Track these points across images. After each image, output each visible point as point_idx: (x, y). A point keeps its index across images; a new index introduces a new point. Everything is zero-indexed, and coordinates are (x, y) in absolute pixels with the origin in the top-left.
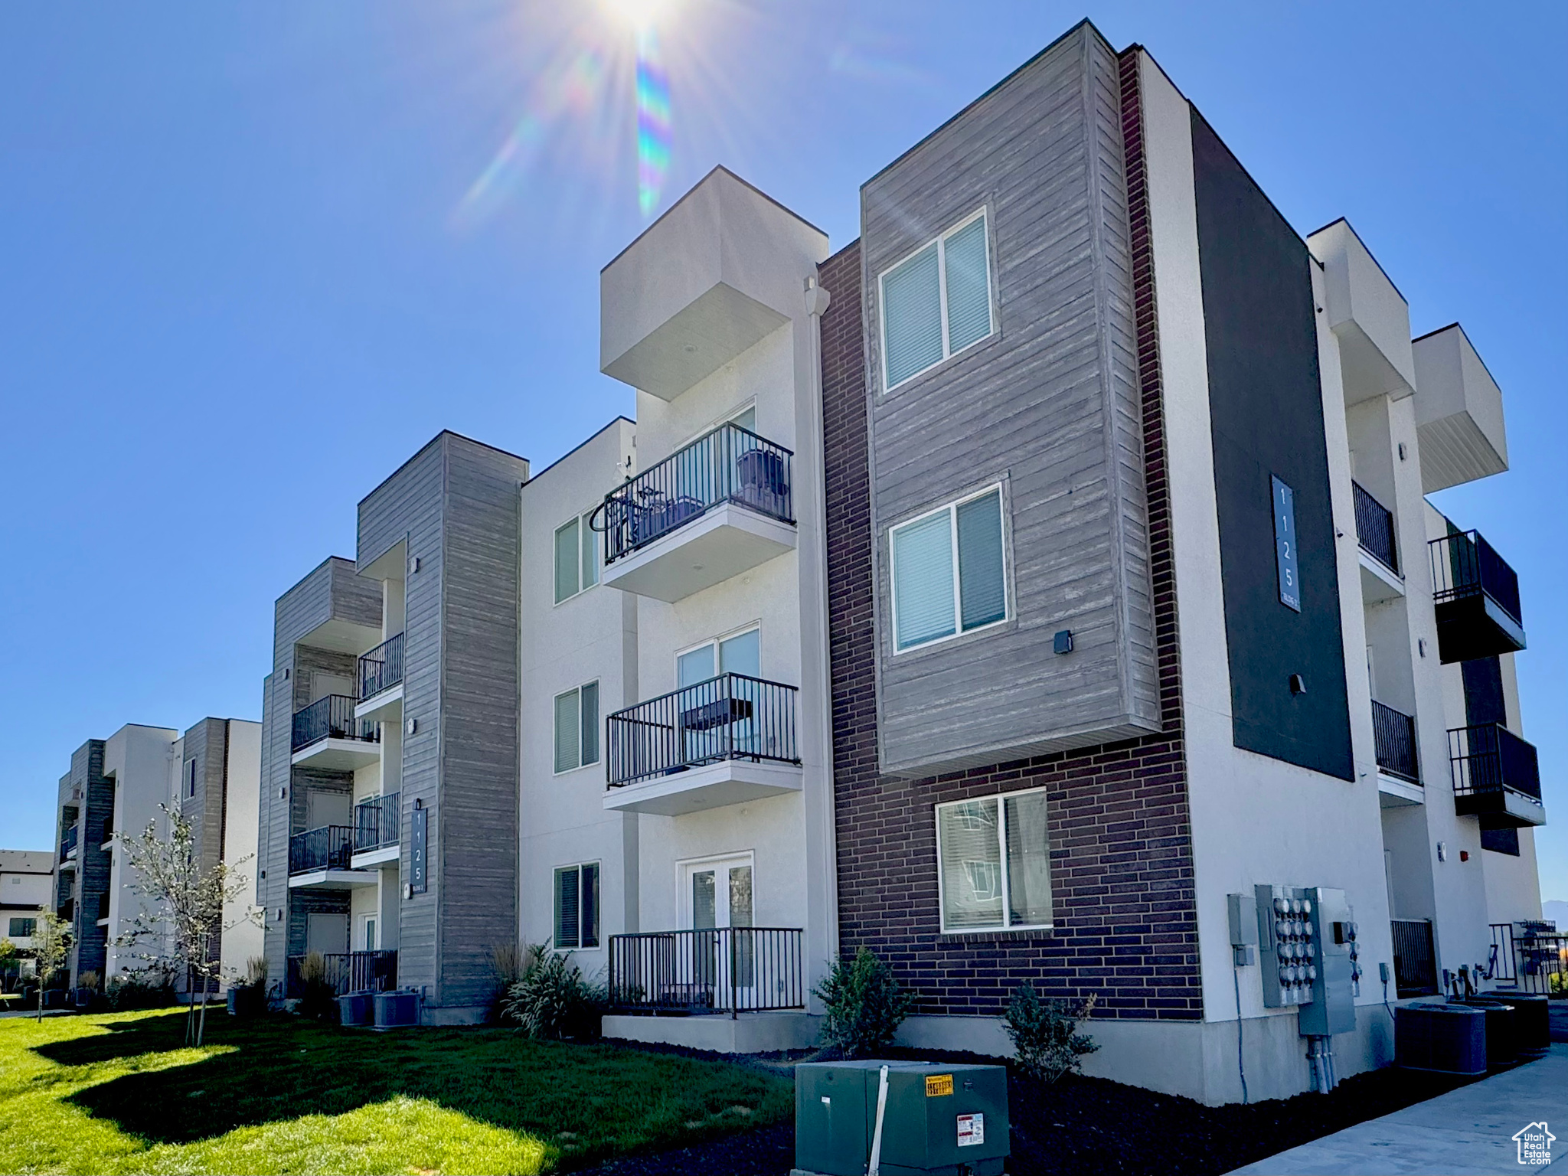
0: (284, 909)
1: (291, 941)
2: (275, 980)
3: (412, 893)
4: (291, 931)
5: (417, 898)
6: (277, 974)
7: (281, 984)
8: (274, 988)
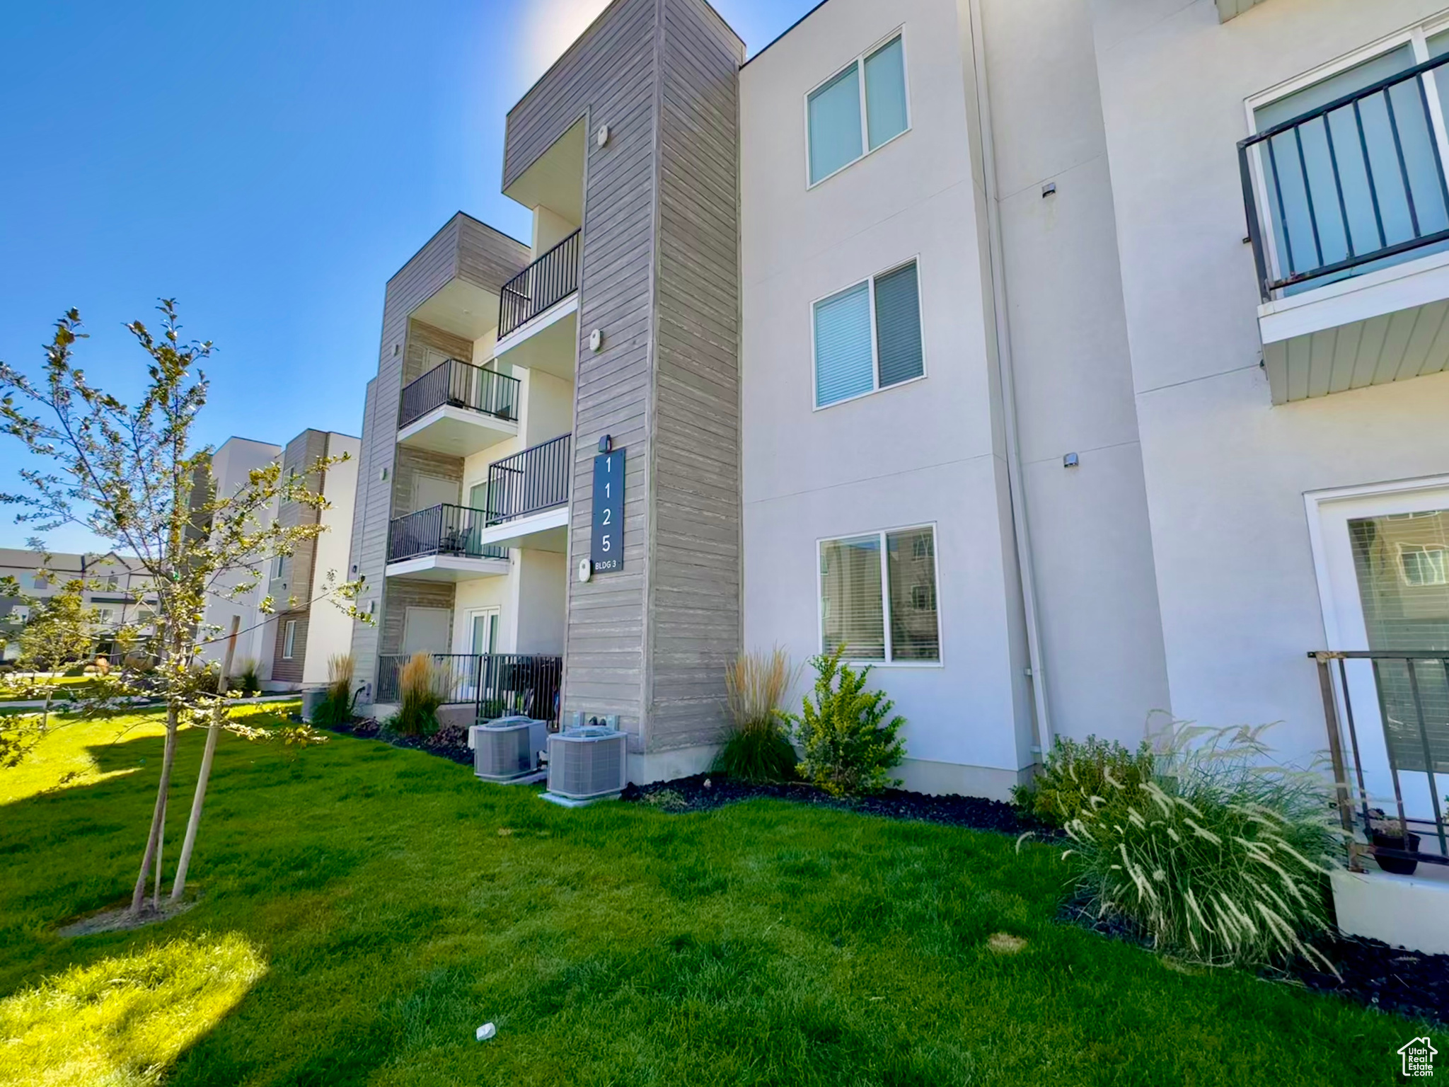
0: (379, 601)
1: (385, 637)
2: (362, 681)
3: (592, 571)
4: (385, 625)
5: (601, 579)
6: (365, 674)
7: (370, 686)
8: (360, 690)
